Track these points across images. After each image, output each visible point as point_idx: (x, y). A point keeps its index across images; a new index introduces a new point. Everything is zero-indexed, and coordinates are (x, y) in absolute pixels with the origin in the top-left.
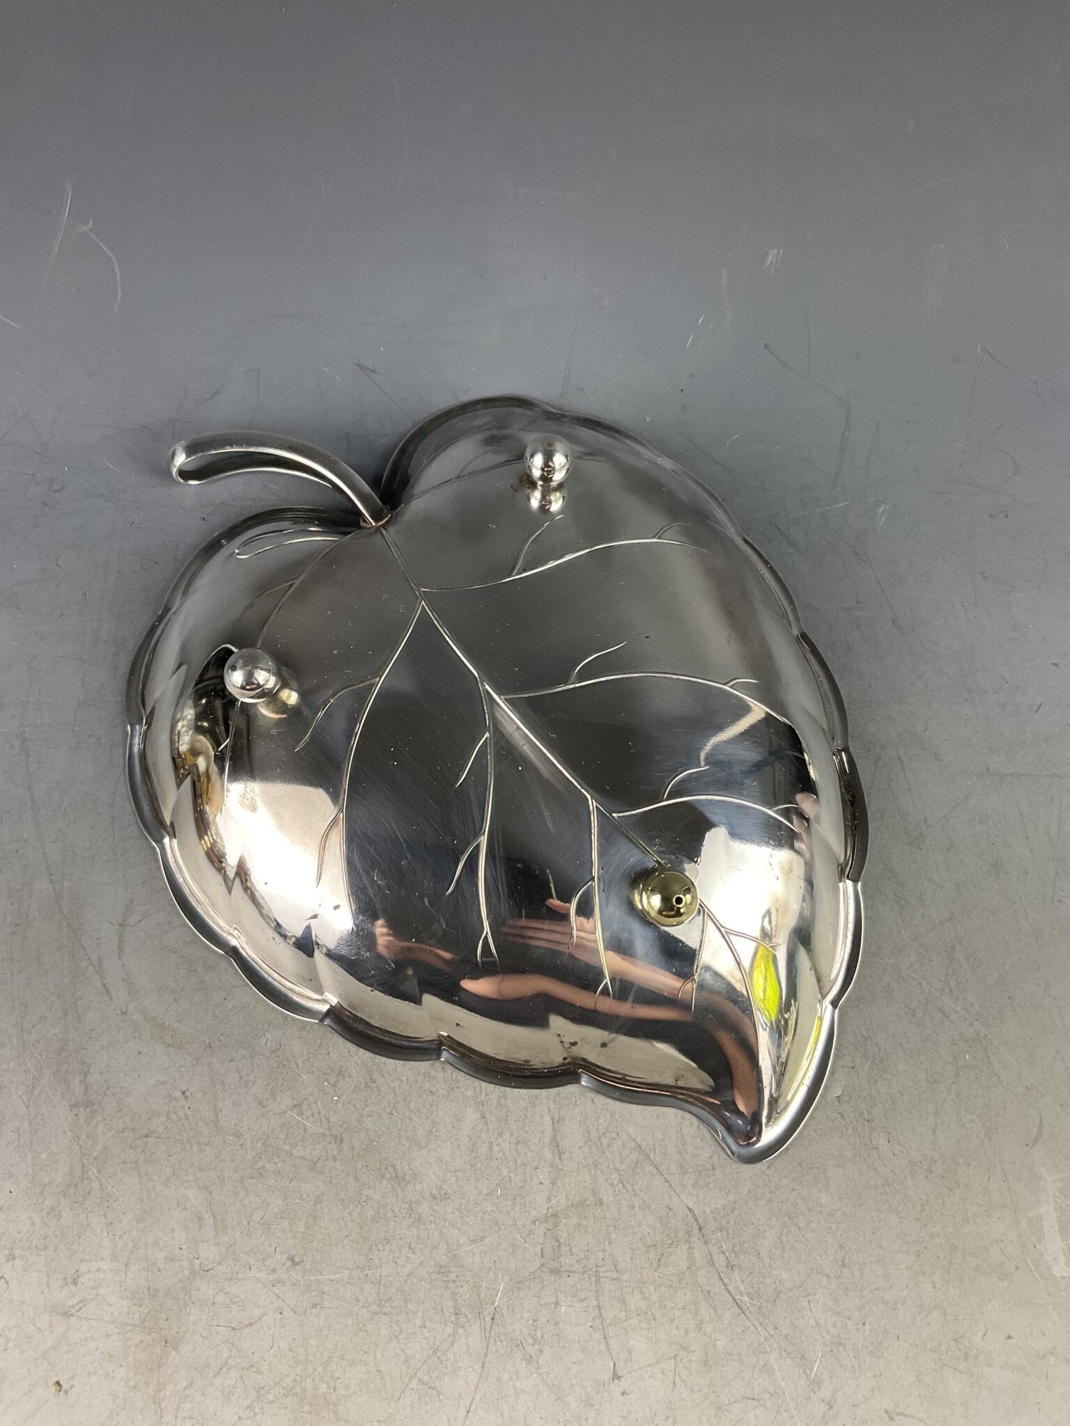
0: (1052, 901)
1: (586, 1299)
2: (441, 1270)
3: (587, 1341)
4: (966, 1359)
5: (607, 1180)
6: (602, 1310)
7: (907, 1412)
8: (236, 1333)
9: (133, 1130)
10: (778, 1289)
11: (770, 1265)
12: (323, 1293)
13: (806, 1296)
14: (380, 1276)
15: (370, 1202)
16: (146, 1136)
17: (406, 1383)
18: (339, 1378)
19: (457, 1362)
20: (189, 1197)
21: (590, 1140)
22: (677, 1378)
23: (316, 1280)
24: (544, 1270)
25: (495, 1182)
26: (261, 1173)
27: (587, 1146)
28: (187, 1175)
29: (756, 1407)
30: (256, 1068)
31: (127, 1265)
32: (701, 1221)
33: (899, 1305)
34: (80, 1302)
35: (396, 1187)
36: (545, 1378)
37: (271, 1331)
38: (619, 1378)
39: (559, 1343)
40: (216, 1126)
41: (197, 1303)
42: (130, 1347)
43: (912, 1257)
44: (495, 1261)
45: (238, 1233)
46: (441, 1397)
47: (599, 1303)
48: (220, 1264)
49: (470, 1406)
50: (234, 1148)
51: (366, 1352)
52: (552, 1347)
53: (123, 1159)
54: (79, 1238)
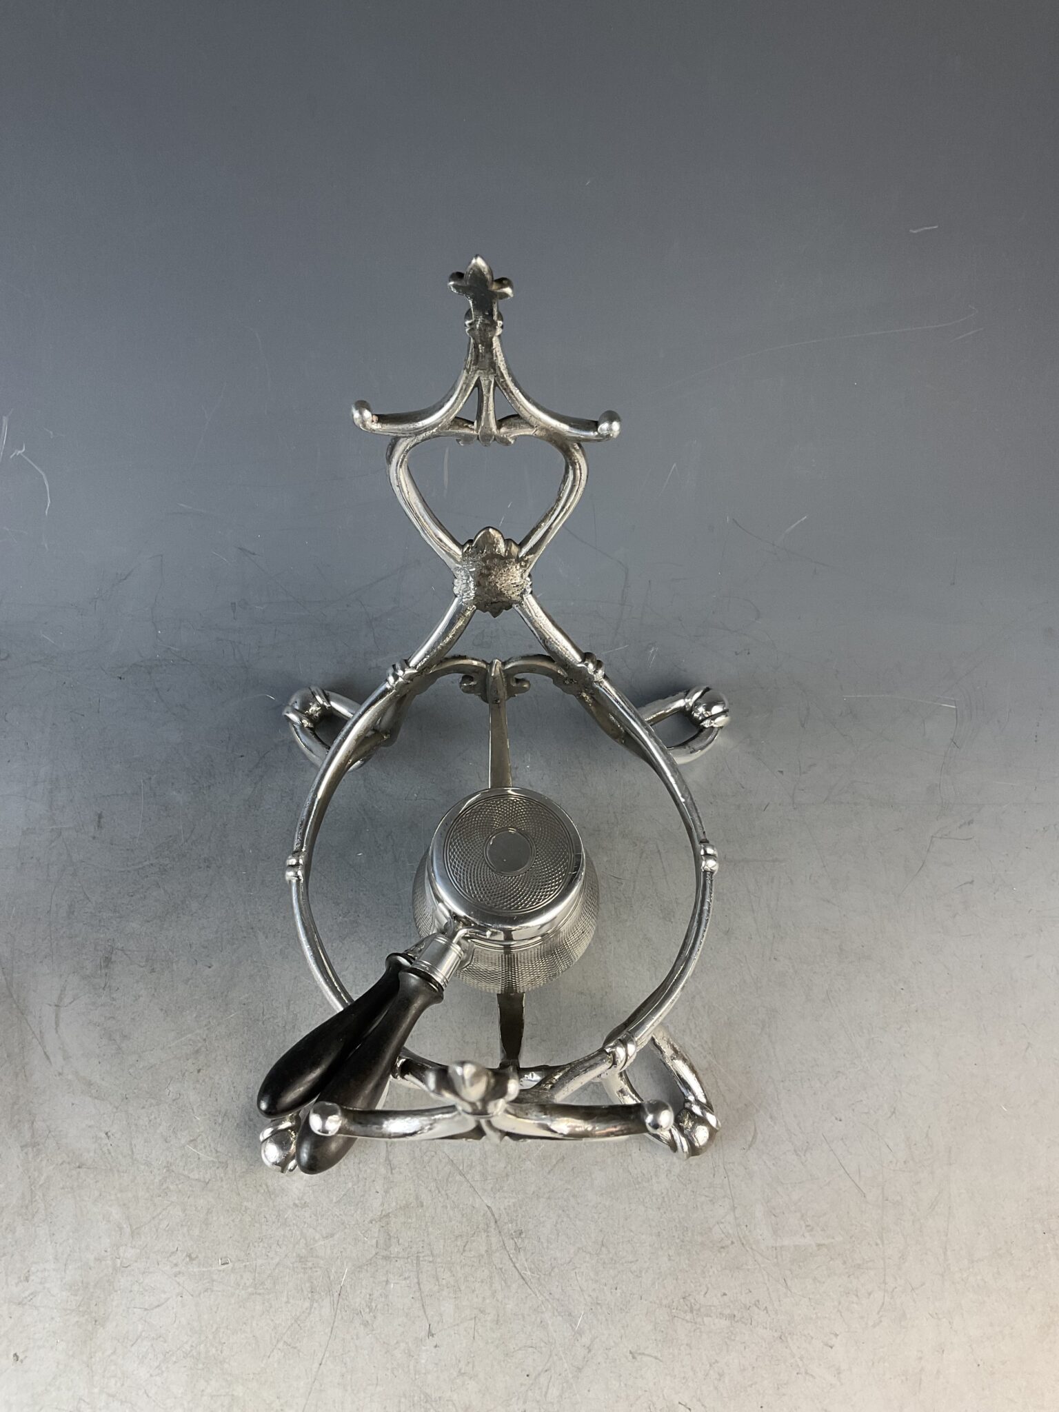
0: (770, 959)
1: (409, 1277)
2: (301, 1259)
3: (409, 1309)
4: (692, 1311)
5: (427, 1188)
6: (422, 1286)
7: (646, 1352)
8: (148, 1313)
9: (69, 1163)
10: (553, 1265)
11: (548, 1248)
12: (213, 1281)
13: (574, 1269)
14: (256, 1266)
15: (248, 1211)
16: (79, 1167)
17: (274, 1344)
18: (224, 1343)
19: (312, 1328)
20: (111, 1212)
21: (415, 1158)
22: (476, 1333)
23: (208, 1271)
24: (378, 1257)
25: (343, 1193)
26: (166, 1193)
27: (412, 1162)
28: (110, 1196)
29: (534, 1352)
30: (161, 1113)
31: (65, 1265)
32: (496, 1216)
33: (643, 1274)
34: (32, 1294)
35: (268, 1200)
36: (378, 1337)
37: (174, 1310)
38: (433, 1335)
39: (388, 1311)
40: (132, 1158)
41: (119, 1292)
42: (69, 1326)
43: (654, 1237)
44: (341, 1252)
45: (149, 1238)
46: (300, 1354)
47: (419, 1280)
48: (136, 1261)
49: (322, 1359)
50: (145, 1174)
51: (245, 1323)
52: (383, 1314)
53: (61, 1185)
54: (30, 1246)
